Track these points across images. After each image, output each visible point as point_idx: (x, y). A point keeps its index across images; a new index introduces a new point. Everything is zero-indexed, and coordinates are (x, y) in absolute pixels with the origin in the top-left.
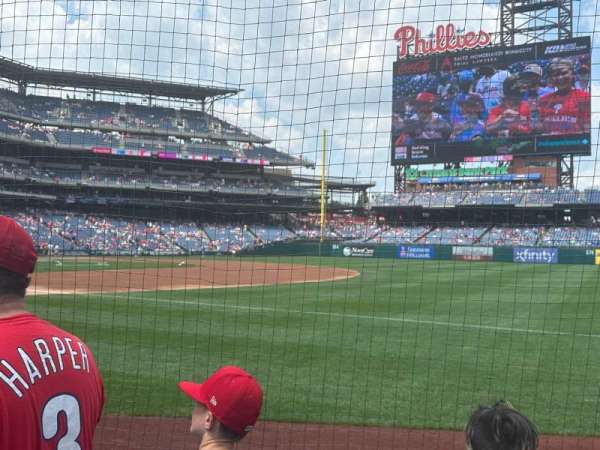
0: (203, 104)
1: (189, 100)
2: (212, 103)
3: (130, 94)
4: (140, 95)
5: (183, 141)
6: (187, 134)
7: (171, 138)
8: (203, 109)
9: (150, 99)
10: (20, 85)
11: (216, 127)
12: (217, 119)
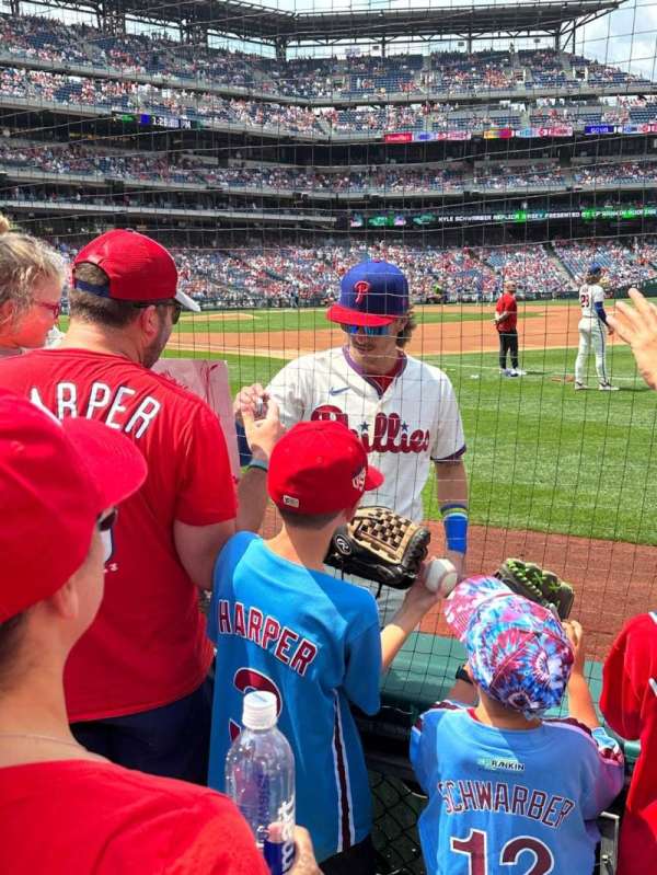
0: (557, 35)
1: (532, 33)
2: (573, 30)
3: (437, 37)
4: (454, 36)
5: (523, 106)
6: (529, 93)
7: (503, 102)
8: (557, 43)
9: (470, 39)
10: (277, 46)
11: (580, 75)
12: (581, 61)
